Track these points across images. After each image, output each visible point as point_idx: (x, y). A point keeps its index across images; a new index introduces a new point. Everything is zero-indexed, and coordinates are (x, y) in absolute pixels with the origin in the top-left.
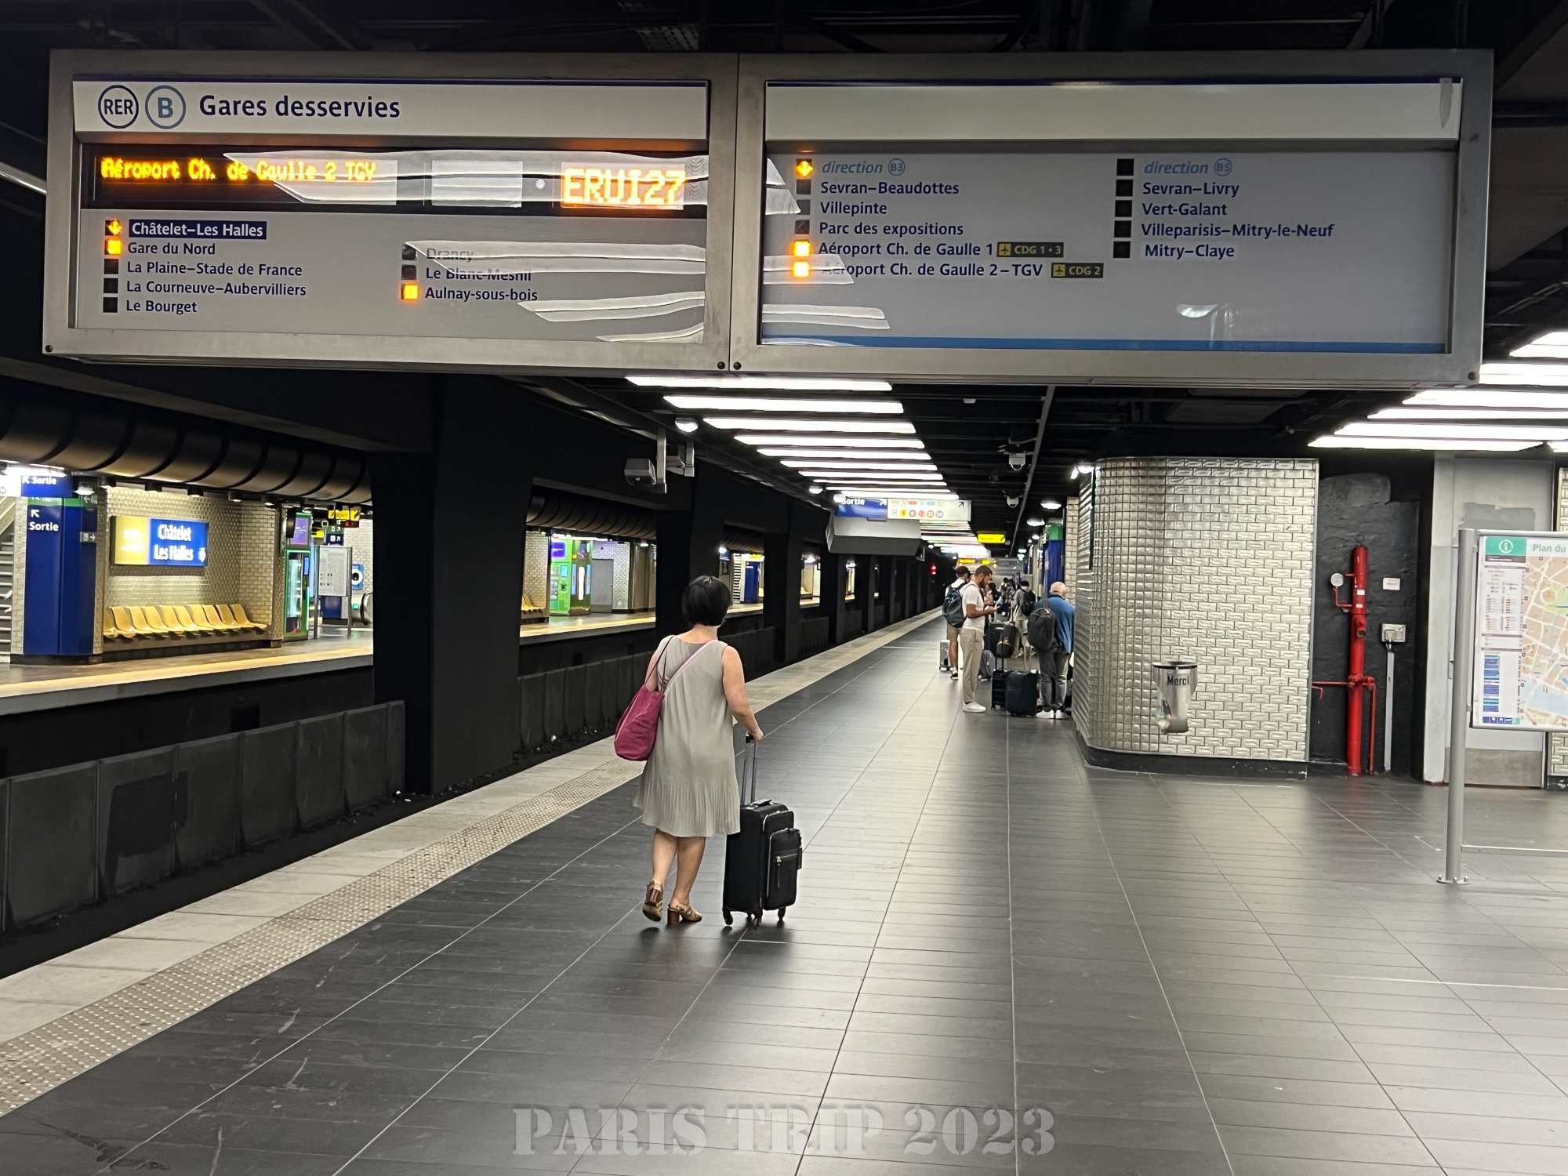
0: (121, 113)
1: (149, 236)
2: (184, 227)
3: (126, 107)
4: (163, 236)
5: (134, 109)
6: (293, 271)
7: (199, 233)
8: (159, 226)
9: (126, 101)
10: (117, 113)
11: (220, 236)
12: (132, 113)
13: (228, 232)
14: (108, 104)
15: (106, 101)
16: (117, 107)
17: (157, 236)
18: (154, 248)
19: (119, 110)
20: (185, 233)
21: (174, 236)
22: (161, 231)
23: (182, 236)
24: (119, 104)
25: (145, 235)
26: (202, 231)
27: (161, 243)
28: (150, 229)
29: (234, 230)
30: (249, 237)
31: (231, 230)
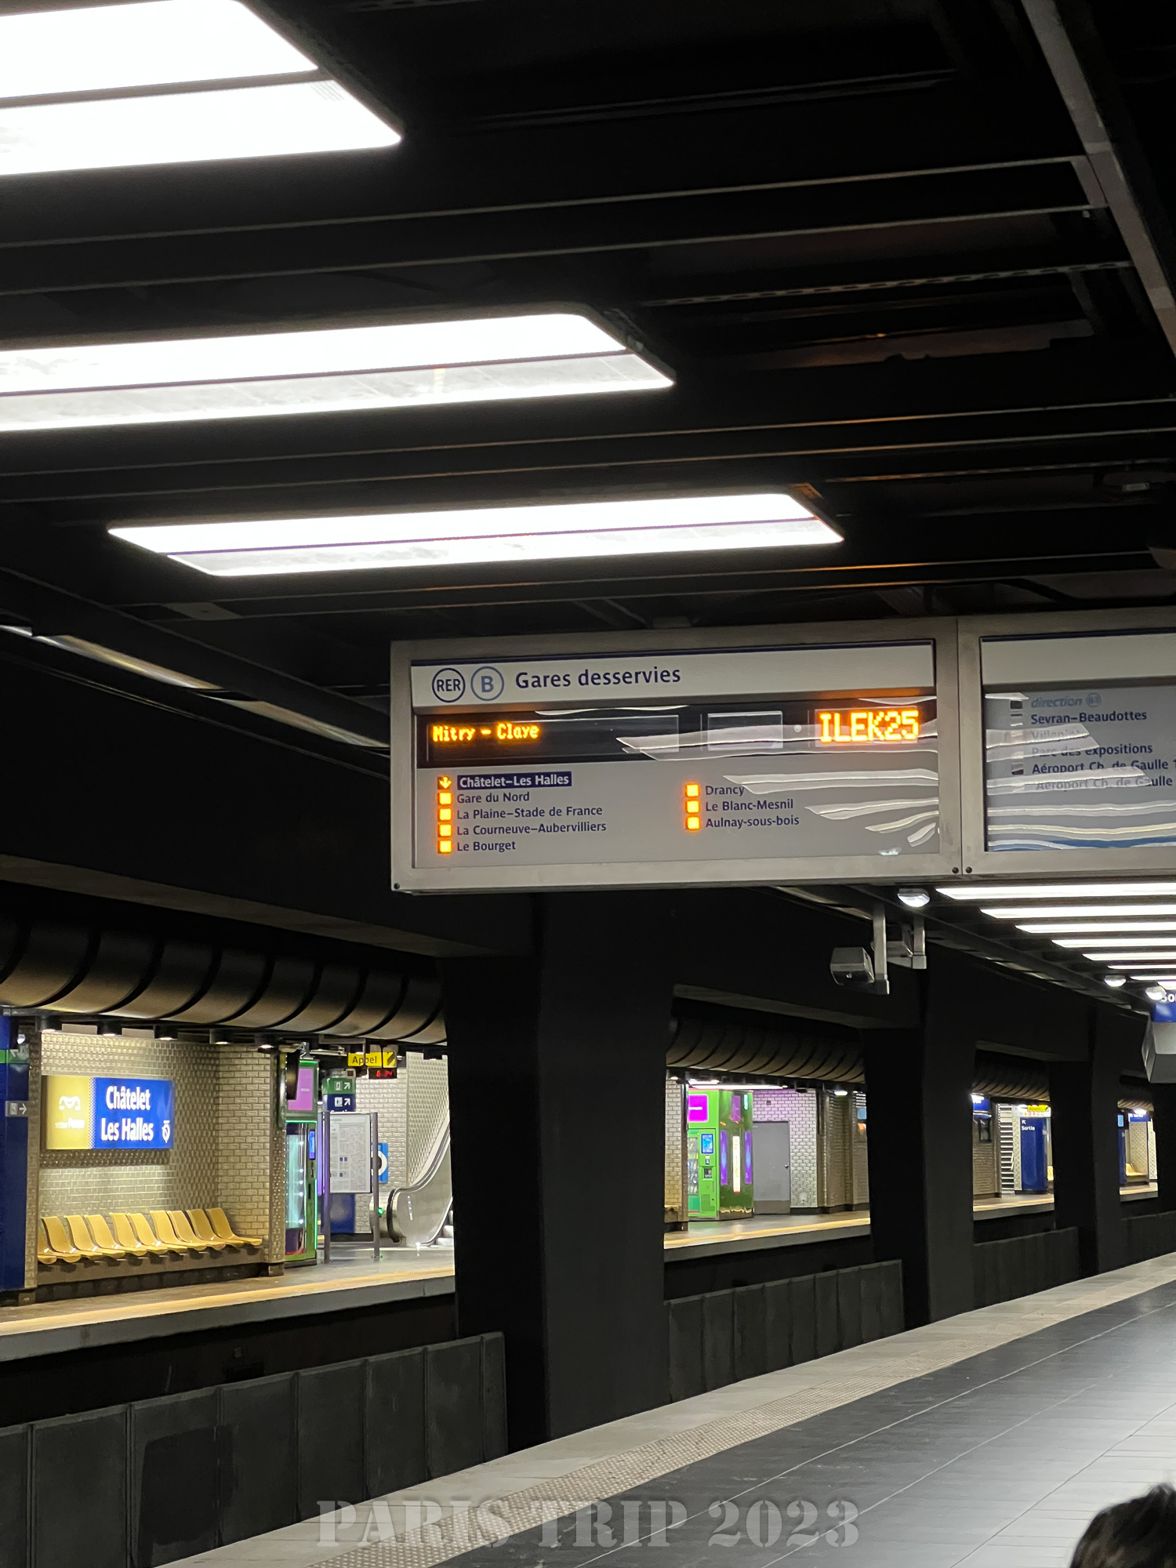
0: (451, 690)
1: (474, 788)
2: (503, 779)
3: (455, 685)
4: (486, 788)
5: (461, 686)
6: (594, 811)
7: (516, 784)
8: (482, 780)
9: (455, 680)
10: (448, 690)
11: (533, 785)
12: (459, 689)
13: (540, 782)
14: (440, 683)
15: (438, 681)
16: (447, 685)
17: (481, 788)
18: (478, 798)
19: (449, 688)
20: (503, 785)
21: (495, 787)
22: (484, 783)
23: (502, 787)
24: (449, 683)
25: (471, 788)
26: (518, 781)
27: (484, 793)
28: (474, 782)
29: (544, 780)
30: (558, 785)
31: (542, 780)
